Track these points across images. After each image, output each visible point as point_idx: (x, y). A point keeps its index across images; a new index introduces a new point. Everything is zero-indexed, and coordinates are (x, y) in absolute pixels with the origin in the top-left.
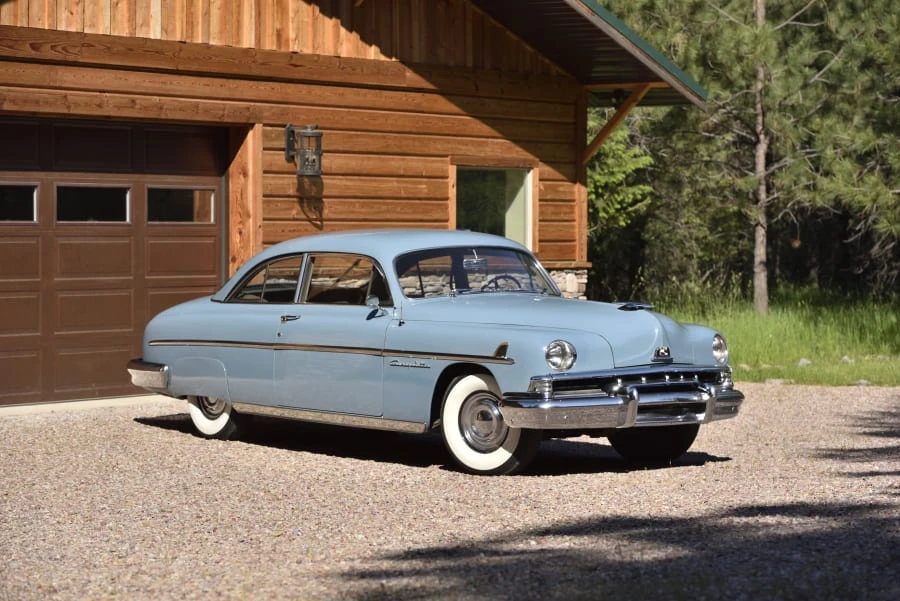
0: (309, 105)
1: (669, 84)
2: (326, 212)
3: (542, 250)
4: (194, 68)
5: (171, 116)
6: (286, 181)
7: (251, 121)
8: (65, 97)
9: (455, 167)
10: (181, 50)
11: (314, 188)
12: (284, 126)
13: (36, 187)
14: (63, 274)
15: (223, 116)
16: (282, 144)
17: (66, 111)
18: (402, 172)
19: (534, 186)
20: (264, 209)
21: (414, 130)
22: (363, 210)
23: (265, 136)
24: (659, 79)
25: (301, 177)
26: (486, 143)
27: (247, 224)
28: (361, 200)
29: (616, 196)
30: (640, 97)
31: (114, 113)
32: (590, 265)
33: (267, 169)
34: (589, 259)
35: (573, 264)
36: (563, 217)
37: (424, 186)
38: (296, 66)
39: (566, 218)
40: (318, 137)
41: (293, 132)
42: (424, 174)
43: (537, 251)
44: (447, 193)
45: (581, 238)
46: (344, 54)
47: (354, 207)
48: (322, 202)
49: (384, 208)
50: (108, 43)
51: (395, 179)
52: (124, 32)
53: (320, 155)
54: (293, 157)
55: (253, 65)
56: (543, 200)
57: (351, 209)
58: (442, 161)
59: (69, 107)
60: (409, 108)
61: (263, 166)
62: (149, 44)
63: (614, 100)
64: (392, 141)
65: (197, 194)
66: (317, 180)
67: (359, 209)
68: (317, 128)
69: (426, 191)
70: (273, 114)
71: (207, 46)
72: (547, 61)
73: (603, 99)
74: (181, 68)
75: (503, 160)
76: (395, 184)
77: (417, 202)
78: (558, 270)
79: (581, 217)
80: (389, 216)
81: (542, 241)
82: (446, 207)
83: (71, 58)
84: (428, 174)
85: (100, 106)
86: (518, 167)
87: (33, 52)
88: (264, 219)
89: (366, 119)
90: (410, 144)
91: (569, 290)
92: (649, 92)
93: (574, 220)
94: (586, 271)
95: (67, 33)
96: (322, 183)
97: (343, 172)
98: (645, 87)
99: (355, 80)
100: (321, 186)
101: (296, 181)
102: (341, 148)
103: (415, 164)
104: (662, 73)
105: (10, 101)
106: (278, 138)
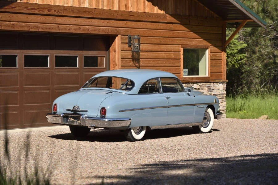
0: (136, 29)
1: (254, 20)
2: (141, 64)
3: (211, 76)
4: (99, 17)
5: (92, 32)
6: (128, 54)
7: (117, 34)
8: (59, 27)
9: (183, 48)
10: (95, 11)
11: (137, 55)
12: (128, 35)
13: (49, 56)
14: (57, 84)
15: (108, 32)
16: (127, 41)
17: (59, 31)
18: (165, 50)
19: (209, 55)
20: (121, 63)
21: (169, 36)
22: (154, 63)
23: (122, 39)
24: (250, 19)
25: (133, 52)
26: (193, 40)
27: (116, 68)
28: (152, 60)
29: (234, 57)
30: (244, 25)
31: (74, 32)
32: (227, 81)
33: (122, 50)
34: (227, 79)
35: (222, 81)
36: (218, 65)
37: (173, 55)
38: (131, 15)
39: (219, 65)
40: (139, 39)
41: (130, 37)
42: (173, 51)
43: (210, 76)
44: (180, 57)
45: (224, 71)
46: (147, 12)
47: (150, 62)
48: (140, 60)
49: (160, 62)
50: (72, 9)
51: (163, 52)
52: (77, 6)
53: (140, 45)
54: (130, 46)
55: (117, 16)
56: (212, 59)
57: (149, 63)
58: (179, 47)
59: (60, 30)
60: (168, 29)
61: (121, 48)
62: (85, 9)
63: (235, 26)
64: (162, 40)
65: (99, 58)
66: (138, 53)
67: (152, 63)
68: (138, 36)
69: (173, 56)
70: (124, 31)
71: (103, 10)
72: (213, 13)
73: (232, 25)
74: (95, 17)
75: (199, 46)
76: (163, 54)
77: (171, 60)
78: (217, 82)
79: (224, 65)
80: (161, 65)
81: (211, 73)
82: (180, 61)
83: (60, 14)
84: (174, 51)
85: (69, 29)
86: (203, 48)
87: (49, 12)
88: (121, 66)
89: (154, 33)
90: (168, 41)
91: (220, 89)
92: (247, 23)
93: (222, 66)
94: (226, 83)
95: (59, 6)
96: (140, 54)
97: (146, 50)
98: (246, 21)
99: (150, 20)
100: (139, 55)
101: (131, 53)
102: (146, 43)
103: (170, 47)
104: (251, 17)
105: (41, 28)
106: (125, 39)
